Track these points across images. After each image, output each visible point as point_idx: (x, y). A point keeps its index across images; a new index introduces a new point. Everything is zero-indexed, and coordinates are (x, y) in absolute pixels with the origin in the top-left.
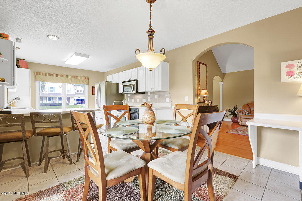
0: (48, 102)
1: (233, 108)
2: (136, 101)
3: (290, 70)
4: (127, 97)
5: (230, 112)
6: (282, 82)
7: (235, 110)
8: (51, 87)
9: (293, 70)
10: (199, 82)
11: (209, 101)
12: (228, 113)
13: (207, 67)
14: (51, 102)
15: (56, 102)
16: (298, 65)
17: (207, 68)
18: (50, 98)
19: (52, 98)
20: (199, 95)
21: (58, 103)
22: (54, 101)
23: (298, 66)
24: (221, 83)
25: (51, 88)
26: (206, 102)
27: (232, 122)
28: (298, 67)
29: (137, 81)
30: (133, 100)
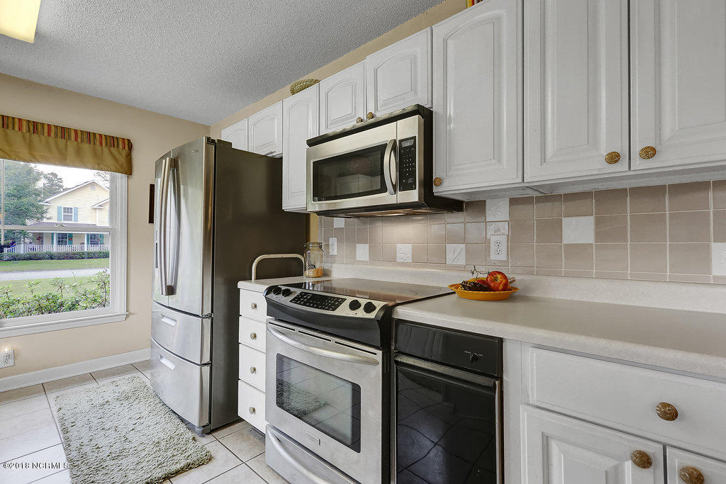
0: (55, 248)
2: (381, 255)
4: (330, 232)
8: (67, 206)
14: (65, 249)
15: (81, 248)
18: (64, 239)
19: (71, 237)
21: (86, 250)
22: (74, 246)
25: (68, 210)
29: (425, 115)
30: (362, 251)
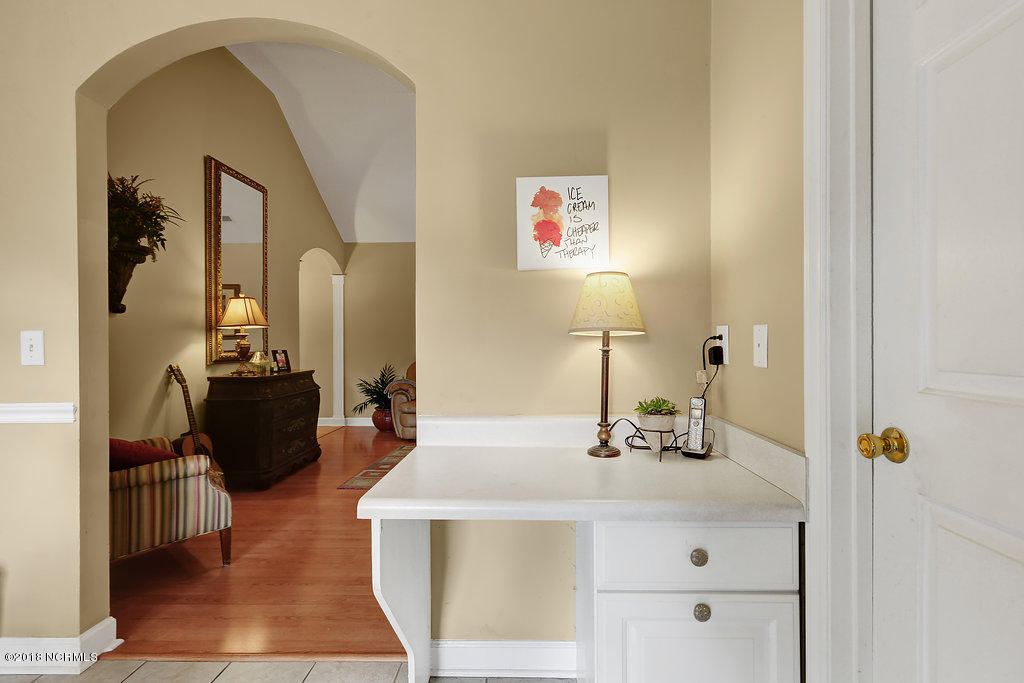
1: (378, 377)
3: (548, 218)
5: (368, 392)
6: (521, 266)
7: (384, 383)
9: (555, 218)
10: (218, 258)
11: (275, 353)
12: (363, 398)
13: (265, 200)
16: (571, 197)
17: (265, 205)
20: (218, 321)
23: (572, 202)
24: (338, 281)
26: (256, 359)
27: (377, 430)
28: (571, 207)
